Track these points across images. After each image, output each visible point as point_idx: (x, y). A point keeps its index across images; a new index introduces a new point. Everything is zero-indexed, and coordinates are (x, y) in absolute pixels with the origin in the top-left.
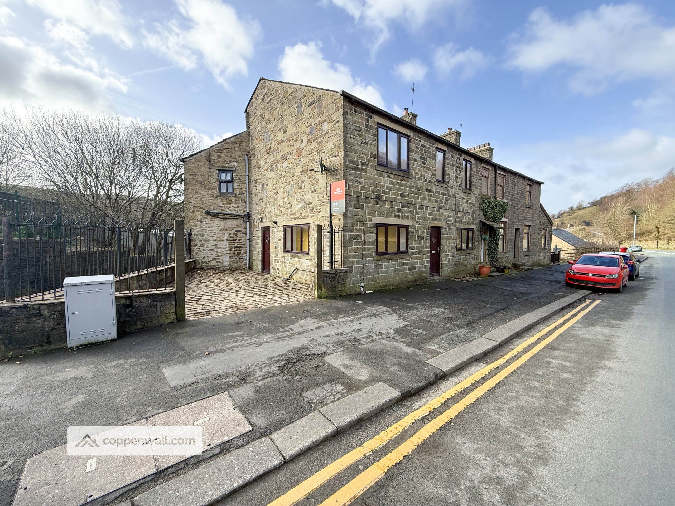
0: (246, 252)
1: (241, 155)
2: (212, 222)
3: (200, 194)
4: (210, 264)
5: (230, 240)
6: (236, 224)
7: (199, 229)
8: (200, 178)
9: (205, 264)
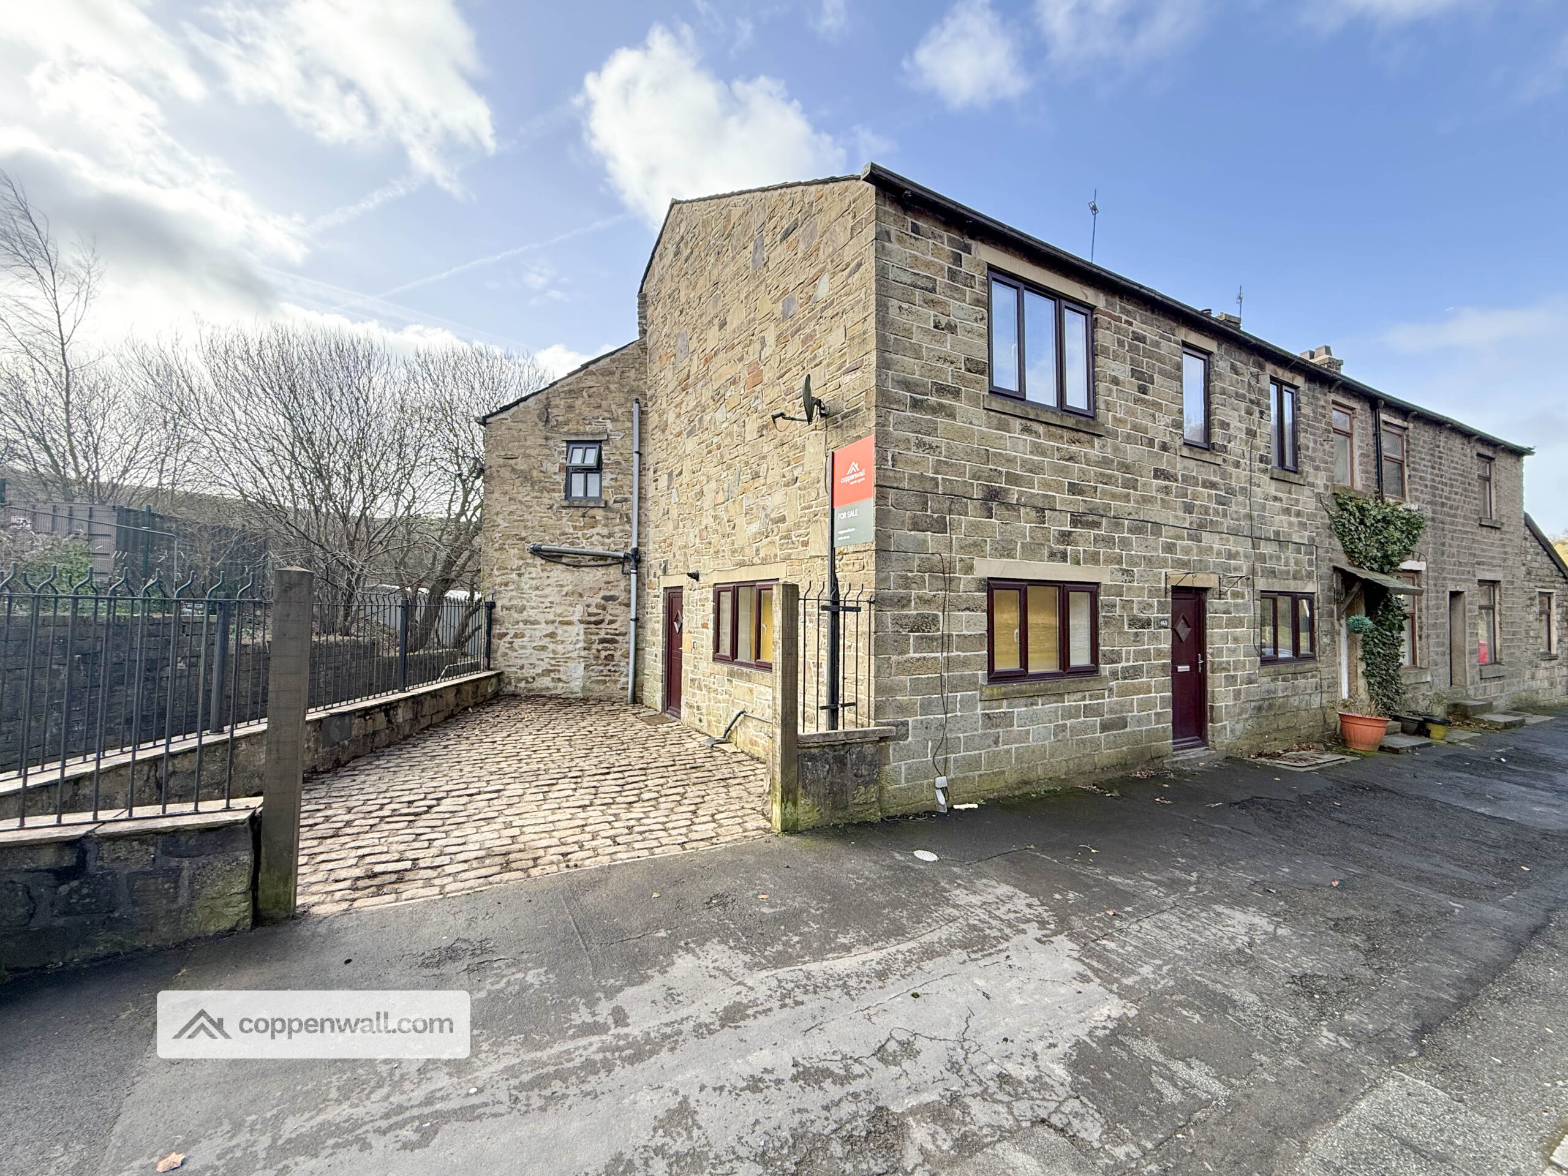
0: (626, 656)
1: (623, 401)
2: (545, 574)
3: (521, 502)
4: (535, 685)
5: (589, 623)
6: (605, 578)
7: (514, 593)
8: (521, 465)
9: (523, 684)
